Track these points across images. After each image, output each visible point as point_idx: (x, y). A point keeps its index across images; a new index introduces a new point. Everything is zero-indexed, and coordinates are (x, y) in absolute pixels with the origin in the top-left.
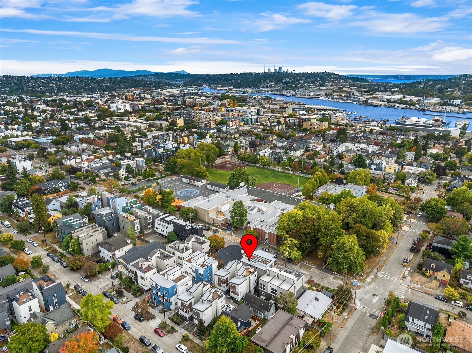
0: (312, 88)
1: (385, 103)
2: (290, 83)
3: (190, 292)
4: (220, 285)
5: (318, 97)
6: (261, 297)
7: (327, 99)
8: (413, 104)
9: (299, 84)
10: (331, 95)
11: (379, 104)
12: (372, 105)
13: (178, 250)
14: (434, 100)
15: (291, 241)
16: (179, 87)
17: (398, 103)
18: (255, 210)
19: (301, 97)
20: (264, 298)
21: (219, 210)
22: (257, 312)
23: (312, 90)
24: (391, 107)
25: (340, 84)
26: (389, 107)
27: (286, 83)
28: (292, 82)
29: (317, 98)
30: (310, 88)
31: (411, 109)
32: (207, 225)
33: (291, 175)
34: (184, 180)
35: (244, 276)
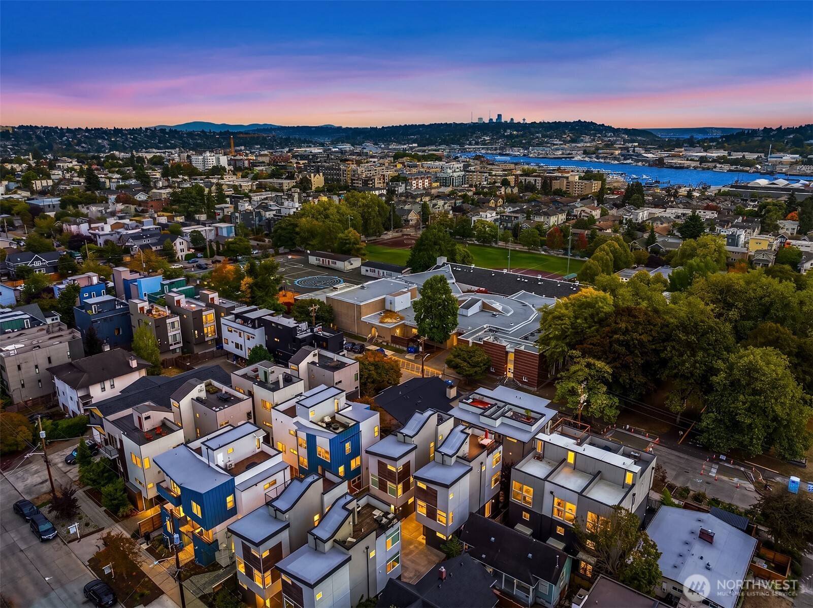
0: (557, 144)
1: (697, 164)
2: (517, 136)
3: (277, 509)
4: (383, 487)
5: (570, 156)
6: (519, 527)
7: (587, 159)
8: (750, 164)
9: (534, 139)
10: (594, 153)
11: (685, 165)
12: (671, 167)
13: (263, 384)
14: (788, 158)
15: (589, 365)
16: (322, 145)
17: (720, 163)
18: (475, 309)
19: (541, 156)
20: (528, 531)
21: (388, 307)
22: (509, 583)
23: (558, 148)
24: (708, 169)
25: (606, 139)
26: (704, 169)
27: (511, 136)
28: (522, 136)
29: (569, 158)
30: (554, 144)
31: (747, 172)
32: (357, 342)
33: (543, 257)
34: (313, 260)
35: (463, 458)
